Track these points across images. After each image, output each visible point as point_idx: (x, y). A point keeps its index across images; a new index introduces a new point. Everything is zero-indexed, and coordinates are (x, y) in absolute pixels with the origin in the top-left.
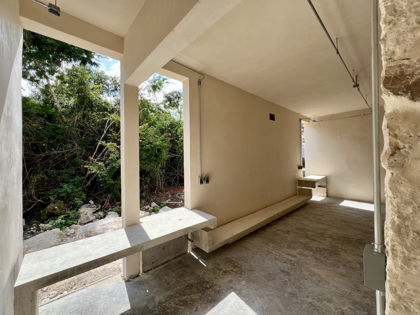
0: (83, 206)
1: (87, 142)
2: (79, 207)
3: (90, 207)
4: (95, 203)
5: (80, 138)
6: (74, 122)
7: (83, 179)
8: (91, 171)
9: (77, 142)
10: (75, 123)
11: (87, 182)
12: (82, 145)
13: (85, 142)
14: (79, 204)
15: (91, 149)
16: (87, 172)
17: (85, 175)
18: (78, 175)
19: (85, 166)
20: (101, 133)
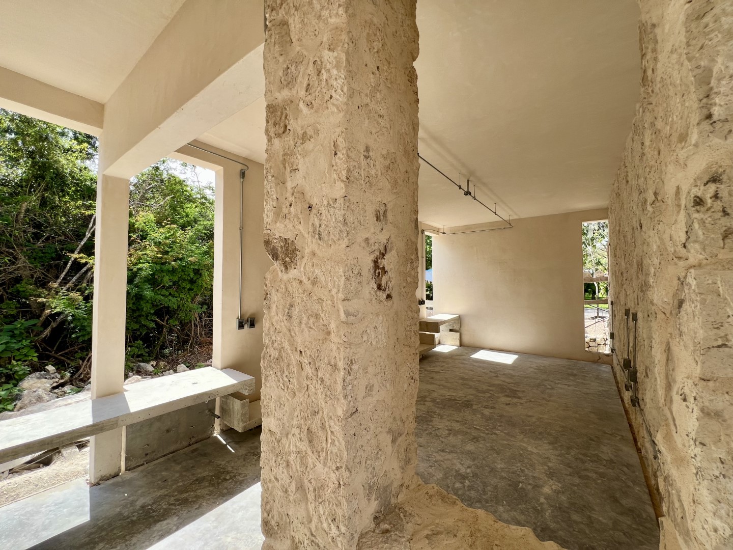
0: (30, 376)
1: (47, 253)
2: (21, 379)
3: (46, 378)
4: (58, 370)
5: (32, 245)
6: (19, 213)
7: (34, 325)
8: (52, 308)
9: (25, 252)
10: (22, 215)
11: (42, 329)
12: (35, 259)
13: (43, 253)
14: (20, 373)
15: (57, 266)
16: (44, 310)
17: (39, 317)
18: (22, 317)
19: (40, 300)
20: (80, 237)
